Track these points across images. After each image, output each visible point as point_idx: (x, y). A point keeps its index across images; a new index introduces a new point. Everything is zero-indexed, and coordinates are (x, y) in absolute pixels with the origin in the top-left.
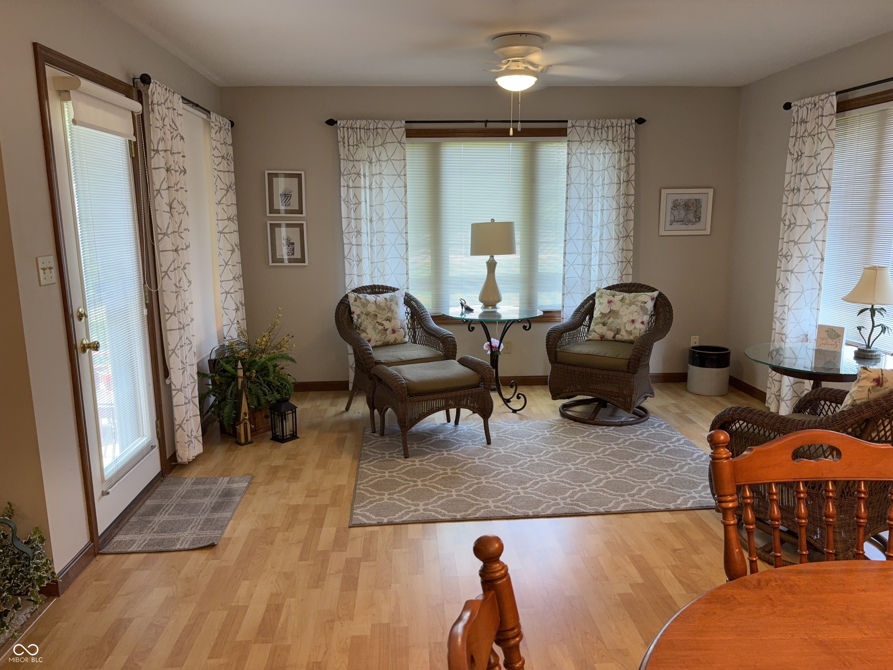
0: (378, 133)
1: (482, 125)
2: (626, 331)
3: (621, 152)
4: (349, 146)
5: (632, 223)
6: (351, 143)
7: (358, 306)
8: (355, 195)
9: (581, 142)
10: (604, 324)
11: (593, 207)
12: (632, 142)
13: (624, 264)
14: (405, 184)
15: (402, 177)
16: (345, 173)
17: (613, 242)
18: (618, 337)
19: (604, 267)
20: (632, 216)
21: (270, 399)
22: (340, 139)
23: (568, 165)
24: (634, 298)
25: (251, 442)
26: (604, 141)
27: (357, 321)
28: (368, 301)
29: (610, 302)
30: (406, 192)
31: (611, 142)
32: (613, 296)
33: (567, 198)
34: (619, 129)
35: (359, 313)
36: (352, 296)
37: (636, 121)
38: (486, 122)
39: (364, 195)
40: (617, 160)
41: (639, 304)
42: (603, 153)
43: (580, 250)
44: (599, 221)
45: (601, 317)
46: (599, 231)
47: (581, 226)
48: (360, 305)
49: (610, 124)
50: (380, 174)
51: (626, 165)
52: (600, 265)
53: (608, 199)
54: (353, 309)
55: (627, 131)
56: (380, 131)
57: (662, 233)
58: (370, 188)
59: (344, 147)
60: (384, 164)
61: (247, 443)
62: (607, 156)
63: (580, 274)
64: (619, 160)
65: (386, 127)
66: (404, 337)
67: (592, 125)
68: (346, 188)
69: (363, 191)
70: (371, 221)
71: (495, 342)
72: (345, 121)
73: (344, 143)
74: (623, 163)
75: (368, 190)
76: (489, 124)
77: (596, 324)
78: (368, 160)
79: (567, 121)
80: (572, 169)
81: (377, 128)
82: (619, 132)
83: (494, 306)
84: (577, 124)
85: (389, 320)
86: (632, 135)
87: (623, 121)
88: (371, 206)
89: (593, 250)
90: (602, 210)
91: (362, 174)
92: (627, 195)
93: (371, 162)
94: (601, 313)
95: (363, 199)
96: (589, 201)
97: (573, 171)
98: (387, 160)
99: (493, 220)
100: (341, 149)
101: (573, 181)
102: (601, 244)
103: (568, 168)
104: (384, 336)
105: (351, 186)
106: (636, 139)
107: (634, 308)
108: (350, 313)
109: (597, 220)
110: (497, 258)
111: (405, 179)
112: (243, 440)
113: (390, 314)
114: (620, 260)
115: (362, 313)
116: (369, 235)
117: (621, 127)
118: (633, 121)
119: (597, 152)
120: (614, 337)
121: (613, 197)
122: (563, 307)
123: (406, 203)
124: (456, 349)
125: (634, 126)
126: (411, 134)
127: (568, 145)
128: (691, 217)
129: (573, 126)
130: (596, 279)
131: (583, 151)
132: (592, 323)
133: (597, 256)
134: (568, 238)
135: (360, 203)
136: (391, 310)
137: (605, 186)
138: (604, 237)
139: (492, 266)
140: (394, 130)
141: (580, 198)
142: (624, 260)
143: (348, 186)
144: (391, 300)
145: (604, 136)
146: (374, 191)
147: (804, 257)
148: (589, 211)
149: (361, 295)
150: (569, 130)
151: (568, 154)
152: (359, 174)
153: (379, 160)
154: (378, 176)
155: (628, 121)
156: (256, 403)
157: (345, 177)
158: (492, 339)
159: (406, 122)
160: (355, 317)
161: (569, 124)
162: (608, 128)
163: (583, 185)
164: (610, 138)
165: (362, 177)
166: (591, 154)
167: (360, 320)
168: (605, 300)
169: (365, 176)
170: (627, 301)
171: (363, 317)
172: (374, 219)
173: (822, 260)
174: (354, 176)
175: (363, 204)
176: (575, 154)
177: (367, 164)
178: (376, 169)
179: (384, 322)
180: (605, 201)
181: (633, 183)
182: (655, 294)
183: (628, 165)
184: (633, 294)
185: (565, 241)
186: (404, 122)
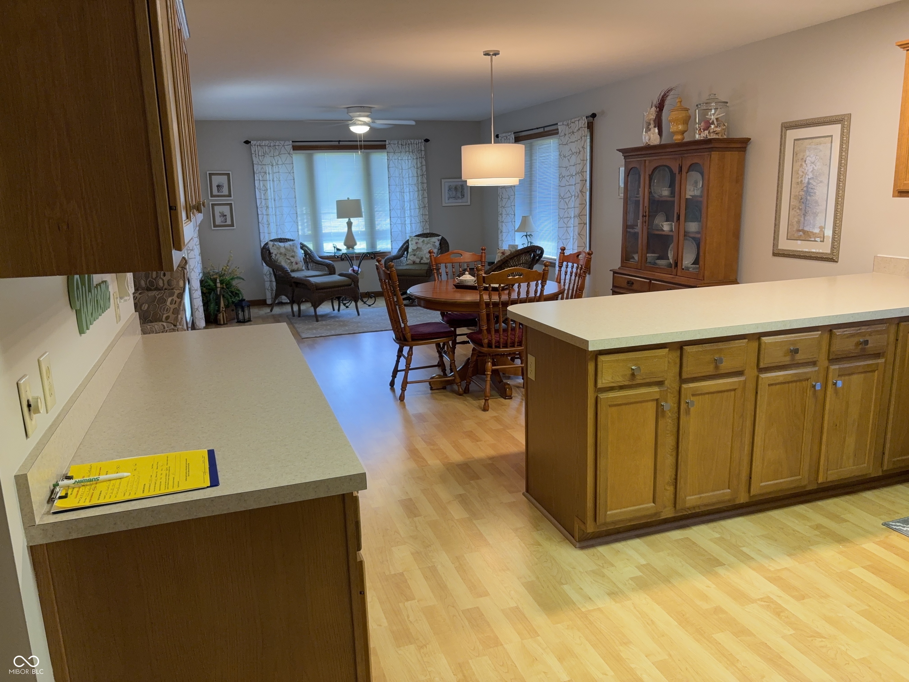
0: (275, 148)
1: (337, 143)
2: (426, 258)
3: (417, 158)
4: (259, 156)
5: (426, 199)
6: (260, 154)
7: (275, 250)
8: (264, 185)
9: (394, 153)
10: (414, 255)
11: (404, 190)
12: (423, 153)
13: (424, 223)
14: (294, 178)
15: (292, 174)
16: (257, 172)
17: (417, 210)
18: (422, 261)
19: (413, 225)
20: (426, 195)
21: (234, 300)
22: (253, 152)
23: (388, 166)
24: (429, 240)
25: (226, 324)
26: (408, 152)
27: (275, 258)
28: (280, 247)
29: (417, 243)
30: (294, 182)
31: (411, 153)
32: (418, 240)
33: (389, 185)
34: (415, 145)
35: (276, 253)
36: (271, 243)
37: (425, 141)
38: (340, 141)
39: (269, 185)
40: (415, 163)
41: (432, 243)
42: (408, 159)
43: (399, 215)
44: (408, 199)
45: (412, 252)
46: (408, 204)
47: (398, 201)
48: (276, 248)
49: (410, 142)
50: (279, 172)
51: (420, 166)
52: (411, 224)
53: (412, 185)
54: (271, 251)
55: (420, 146)
56: (277, 147)
57: (444, 205)
58: (273, 181)
59: (256, 157)
60: (280, 166)
61: (224, 324)
62: (409, 160)
63: (400, 229)
64: (417, 163)
65: (280, 145)
66: (303, 267)
67: (400, 143)
68: (258, 181)
69: (268, 182)
70: (274, 200)
71: (356, 268)
72: (256, 142)
73: (256, 154)
74: (419, 165)
75: (271, 182)
76: (340, 143)
77: (411, 255)
78: (271, 164)
79: (385, 141)
80: (391, 168)
81: (275, 146)
82: (415, 147)
83: (353, 248)
84: (391, 143)
85: (293, 257)
86: (423, 148)
87: (417, 140)
88: (274, 191)
89: (406, 215)
90: (409, 192)
91: (267, 172)
92: (422, 183)
93: (272, 166)
94: (413, 249)
95: (269, 187)
96: (402, 186)
97: (391, 169)
98: (282, 164)
99: (348, 198)
100: (254, 158)
101: (391, 175)
102: (411, 212)
103: (388, 168)
104: (291, 266)
105: (261, 179)
106: (425, 151)
107: (429, 245)
108: (270, 253)
109: (407, 197)
110: (352, 220)
111: (293, 175)
112: (222, 323)
113: (293, 254)
114: (422, 221)
115: (278, 253)
116: (274, 209)
117: (416, 144)
118: (423, 141)
119: (404, 158)
120: (420, 262)
121: (415, 185)
122: (392, 249)
123: (295, 189)
124: (335, 270)
125: (423, 143)
126: (295, 148)
127: (387, 155)
128: (459, 195)
129: (389, 144)
130: (409, 232)
131: (396, 158)
132: (408, 255)
133: (409, 219)
134: (391, 208)
135: (267, 190)
136: (294, 251)
137: (410, 178)
138: (412, 207)
139: (350, 224)
140: (285, 146)
141: (396, 185)
142: (424, 221)
143: (259, 180)
144: (293, 246)
145: (407, 149)
146: (275, 182)
147: (508, 214)
148: (402, 192)
149: (275, 243)
150: (387, 146)
151: (388, 160)
152: (265, 173)
153: (278, 165)
154: (277, 173)
155: (420, 141)
156: (227, 303)
157: (257, 174)
158: (354, 266)
159: (293, 142)
160: (273, 255)
161: (387, 143)
162: (409, 144)
163: (397, 178)
164: (411, 151)
165: (268, 174)
166: (401, 160)
167: (277, 257)
168: (414, 242)
169: (269, 173)
170: (426, 242)
171: (278, 255)
172: (276, 199)
173: (515, 215)
174: (263, 174)
175: (269, 190)
176: (392, 160)
177: (270, 167)
178: (275, 169)
179: (291, 258)
180: (411, 187)
181: (425, 176)
182: (440, 238)
183: (422, 166)
184: (428, 238)
185: (390, 210)
186: (291, 142)
